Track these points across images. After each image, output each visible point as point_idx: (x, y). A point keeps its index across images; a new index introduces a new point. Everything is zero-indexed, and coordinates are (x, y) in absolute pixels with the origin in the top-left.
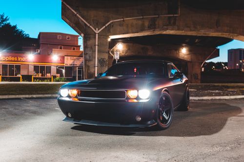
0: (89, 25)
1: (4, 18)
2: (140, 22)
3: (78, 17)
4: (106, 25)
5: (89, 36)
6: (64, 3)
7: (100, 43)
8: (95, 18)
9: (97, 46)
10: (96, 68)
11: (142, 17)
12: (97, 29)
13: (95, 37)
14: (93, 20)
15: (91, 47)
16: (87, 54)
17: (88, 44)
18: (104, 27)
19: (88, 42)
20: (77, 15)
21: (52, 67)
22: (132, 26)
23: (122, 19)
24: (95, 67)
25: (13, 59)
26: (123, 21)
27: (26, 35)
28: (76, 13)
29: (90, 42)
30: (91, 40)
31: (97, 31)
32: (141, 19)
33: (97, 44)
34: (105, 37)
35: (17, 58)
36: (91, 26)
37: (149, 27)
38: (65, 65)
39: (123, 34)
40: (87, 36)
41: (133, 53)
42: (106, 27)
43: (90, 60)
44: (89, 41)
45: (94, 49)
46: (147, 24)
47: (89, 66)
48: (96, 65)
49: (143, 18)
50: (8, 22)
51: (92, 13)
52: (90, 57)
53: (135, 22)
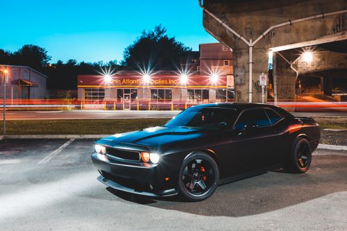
0: (239, 36)
1: (161, 29)
2: (319, 23)
3: (224, 27)
4: (264, 34)
5: (240, 51)
6: (206, 10)
7: (256, 59)
8: (248, 26)
9: (251, 65)
10: (250, 95)
11: (321, 16)
12: (251, 41)
13: (249, 52)
14: (245, 29)
15: (243, 67)
16: (237, 75)
17: (239, 61)
18: (262, 36)
19: (238, 59)
20: (223, 24)
21: (211, 91)
22: (305, 30)
23: (289, 23)
24: (248, 93)
25: (163, 82)
26: (291, 24)
27: (186, 49)
28: (221, 22)
29: (241, 59)
30: (243, 57)
31: (251, 44)
32: (319, 18)
33: (251, 61)
34: (263, 50)
35: (168, 81)
36: (242, 38)
37: (334, 30)
38: (227, 87)
39: (291, 44)
40: (237, 51)
41: (330, 66)
42: (264, 37)
43: (241, 85)
44: (240, 57)
45: (247, 69)
46: (330, 25)
47: (240, 93)
48: (251, 91)
49: (323, 17)
50: (165, 34)
51: (244, 20)
52: (241, 80)
53: (310, 24)
